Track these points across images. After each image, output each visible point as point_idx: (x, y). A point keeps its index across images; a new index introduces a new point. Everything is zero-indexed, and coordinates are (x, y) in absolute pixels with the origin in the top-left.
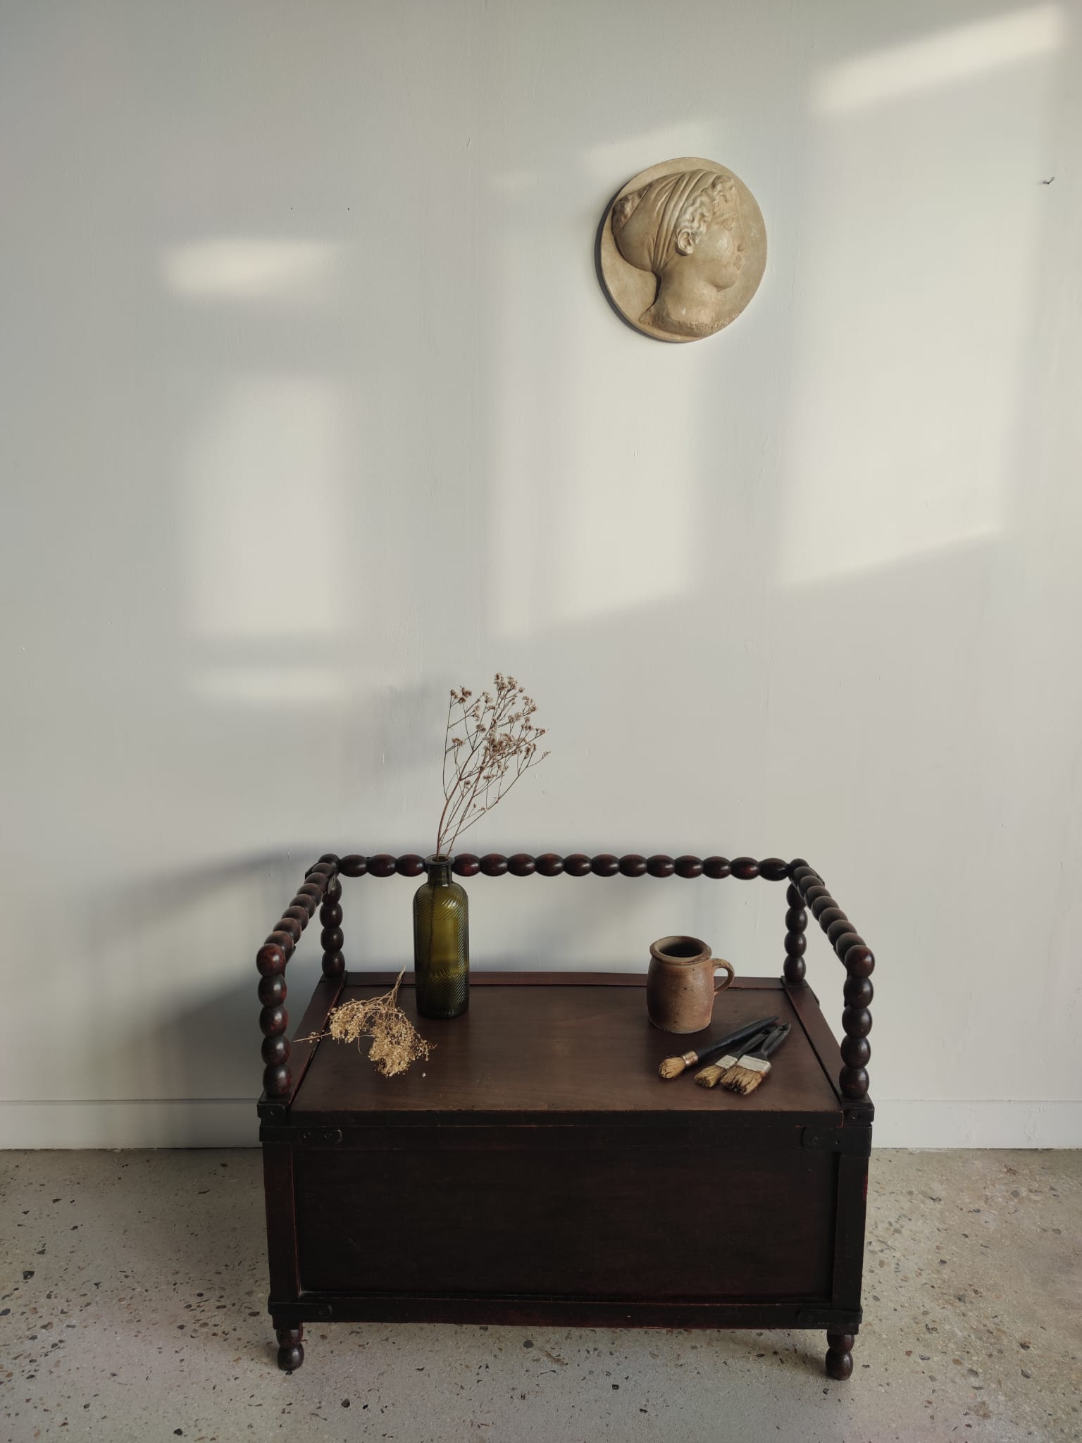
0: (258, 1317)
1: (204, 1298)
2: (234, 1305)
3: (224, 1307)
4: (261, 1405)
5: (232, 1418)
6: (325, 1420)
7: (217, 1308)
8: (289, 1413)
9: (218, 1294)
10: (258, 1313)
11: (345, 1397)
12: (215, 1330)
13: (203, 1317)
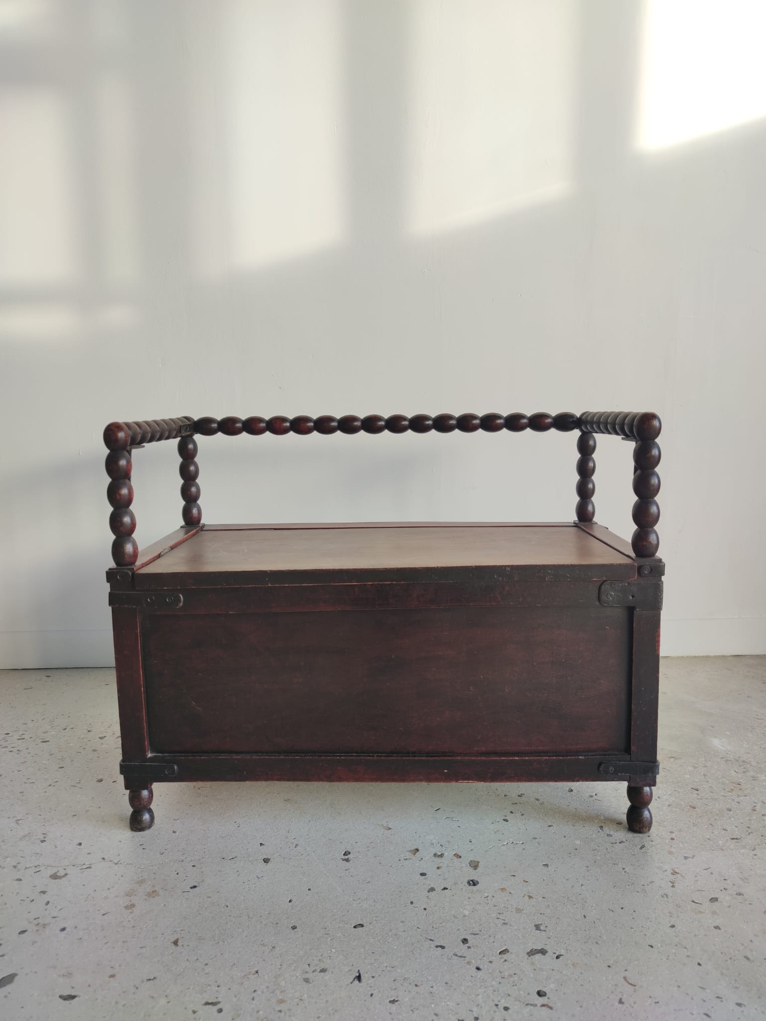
0: (48, 743)
1: (9, 735)
2: (31, 738)
3: (24, 739)
4: (34, 783)
5: (9, 789)
6: (81, 788)
7: (18, 739)
8: (54, 786)
9: (21, 733)
10: (48, 741)
11: (100, 777)
12: (12, 749)
13: (5, 744)
